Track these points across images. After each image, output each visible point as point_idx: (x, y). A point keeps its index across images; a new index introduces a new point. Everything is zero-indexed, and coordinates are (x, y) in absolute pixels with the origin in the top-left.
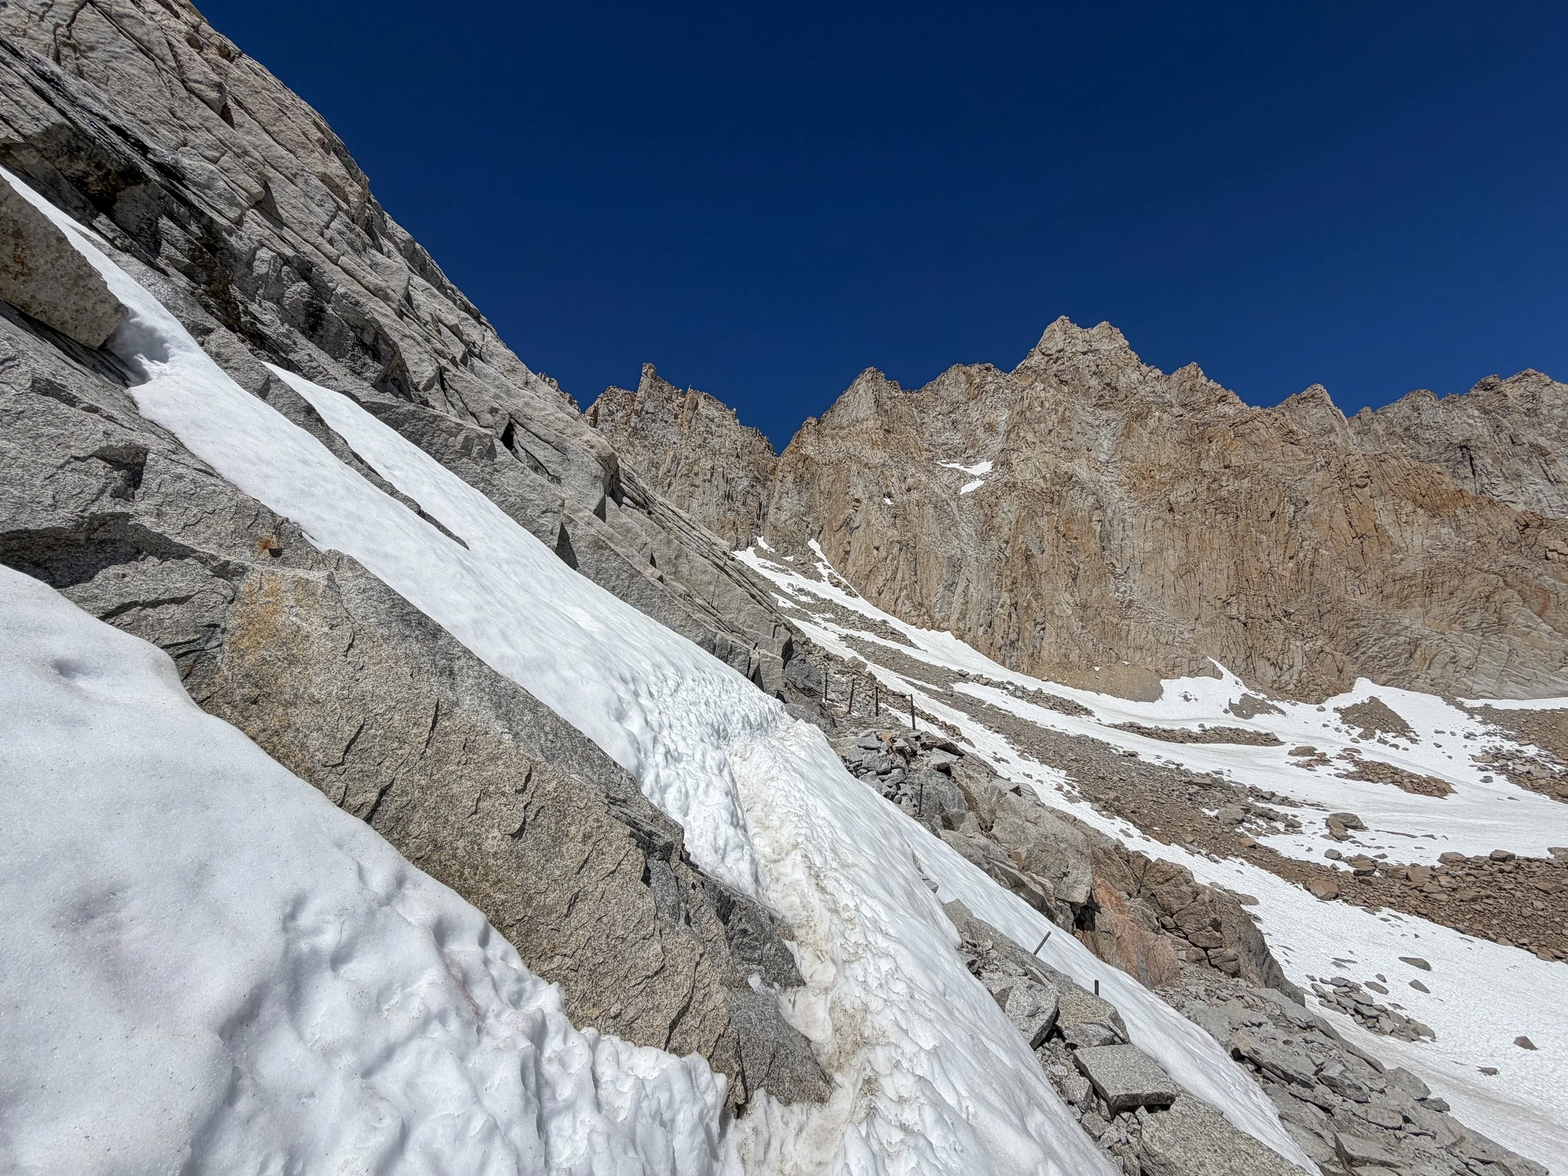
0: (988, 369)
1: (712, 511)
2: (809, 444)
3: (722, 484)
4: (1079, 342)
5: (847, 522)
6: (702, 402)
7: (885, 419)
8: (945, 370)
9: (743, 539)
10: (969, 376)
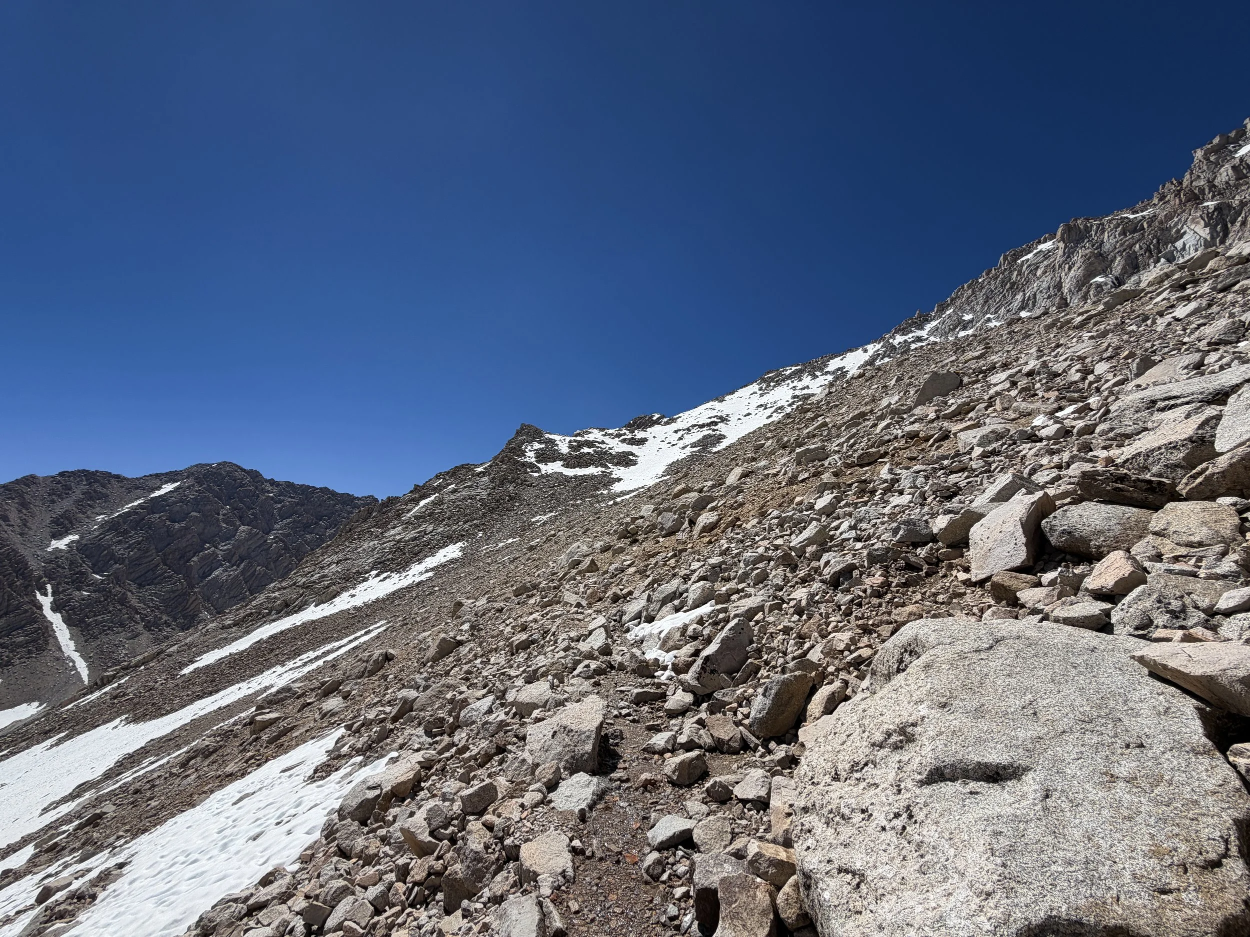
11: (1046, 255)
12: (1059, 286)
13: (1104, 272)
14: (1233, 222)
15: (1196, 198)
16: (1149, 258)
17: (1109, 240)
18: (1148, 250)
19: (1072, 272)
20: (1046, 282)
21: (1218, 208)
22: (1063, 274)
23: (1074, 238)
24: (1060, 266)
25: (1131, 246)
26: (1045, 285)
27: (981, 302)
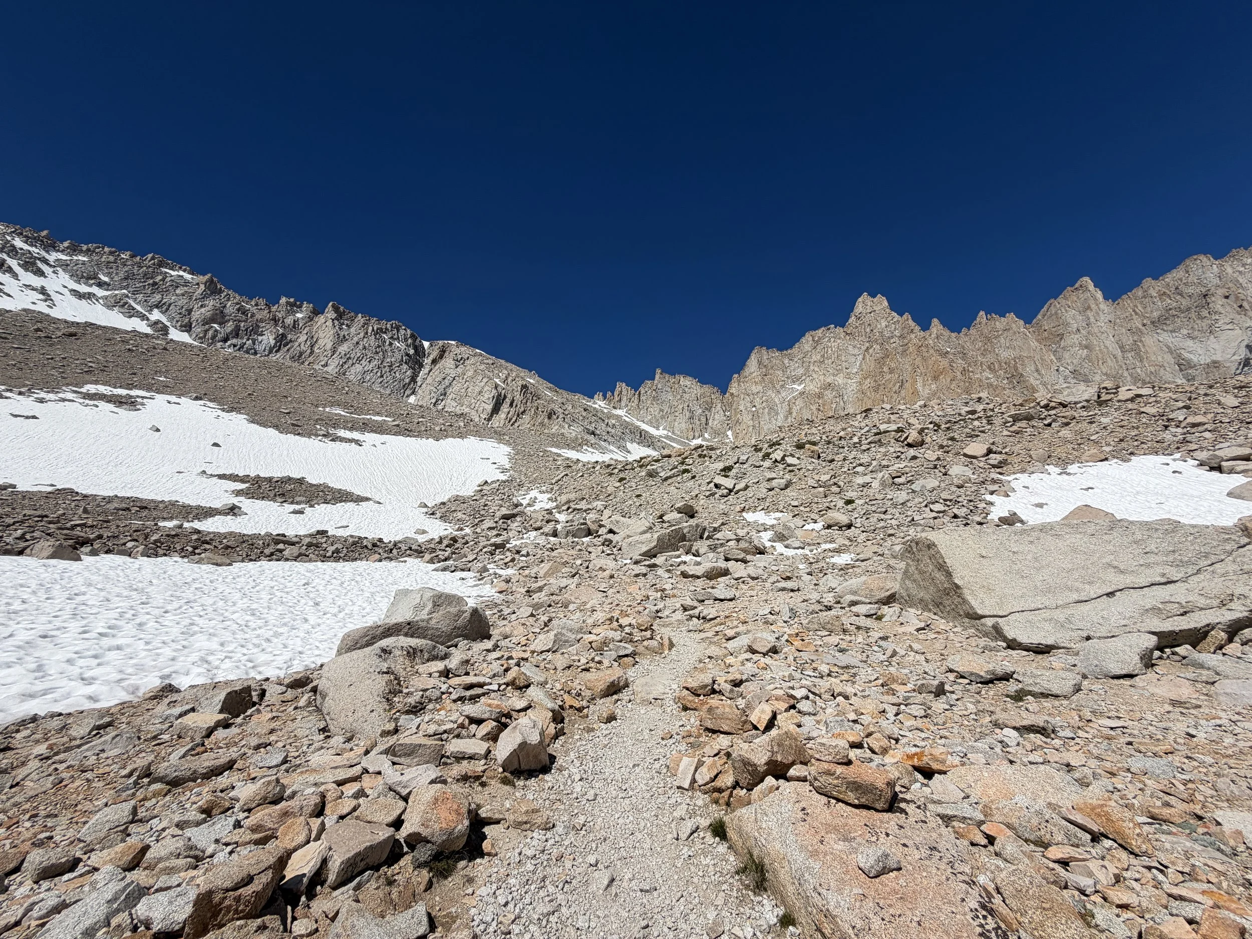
0: (829, 329)
1: (683, 425)
2: (734, 388)
3: (688, 414)
4: (868, 307)
5: (737, 421)
6: (682, 379)
7: (764, 370)
8: (804, 335)
9: (697, 435)
10: (813, 337)
11: (186, 283)
12: (190, 311)
13: (220, 324)
14: (285, 346)
15: (275, 320)
16: (246, 334)
17: (230, 308)
18: (246, 330)
19: (203, 310)
20: (183, 301)
21: (283, 336)
22: (196, 306)
23: (212, 290)
24: (196, 300)
25: (240, 321)
26: (180, 303)
27: (122, 275)
